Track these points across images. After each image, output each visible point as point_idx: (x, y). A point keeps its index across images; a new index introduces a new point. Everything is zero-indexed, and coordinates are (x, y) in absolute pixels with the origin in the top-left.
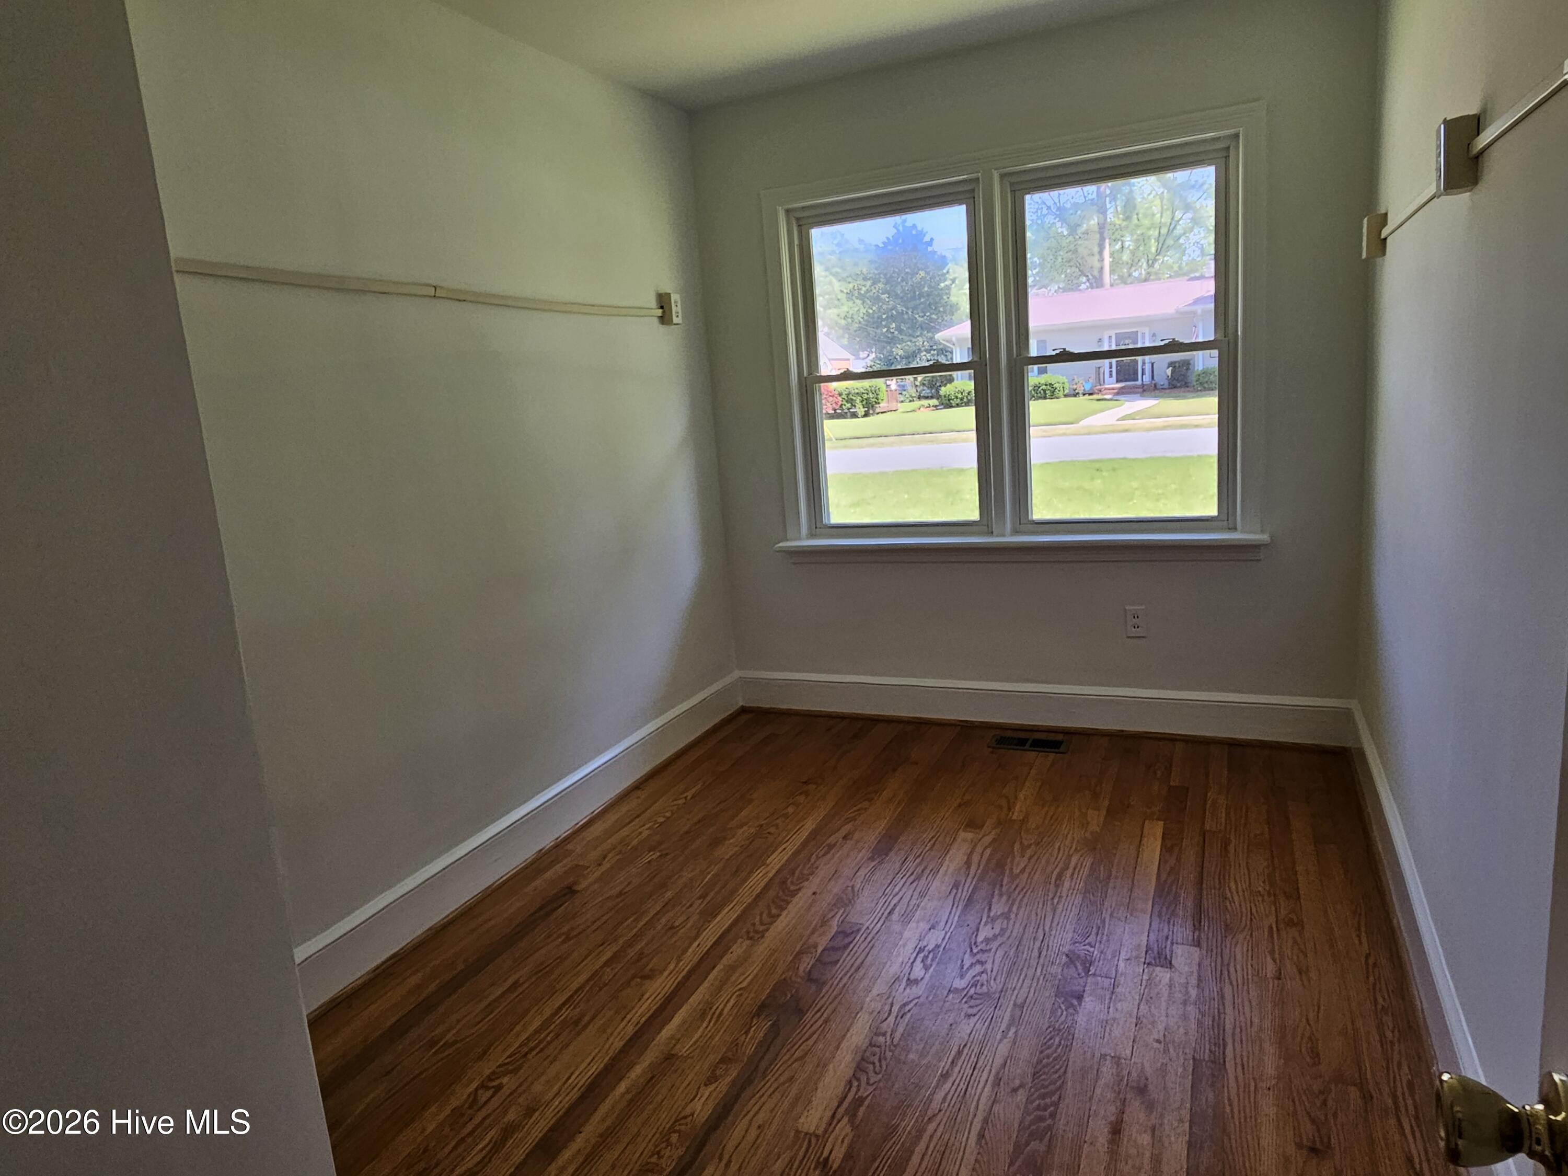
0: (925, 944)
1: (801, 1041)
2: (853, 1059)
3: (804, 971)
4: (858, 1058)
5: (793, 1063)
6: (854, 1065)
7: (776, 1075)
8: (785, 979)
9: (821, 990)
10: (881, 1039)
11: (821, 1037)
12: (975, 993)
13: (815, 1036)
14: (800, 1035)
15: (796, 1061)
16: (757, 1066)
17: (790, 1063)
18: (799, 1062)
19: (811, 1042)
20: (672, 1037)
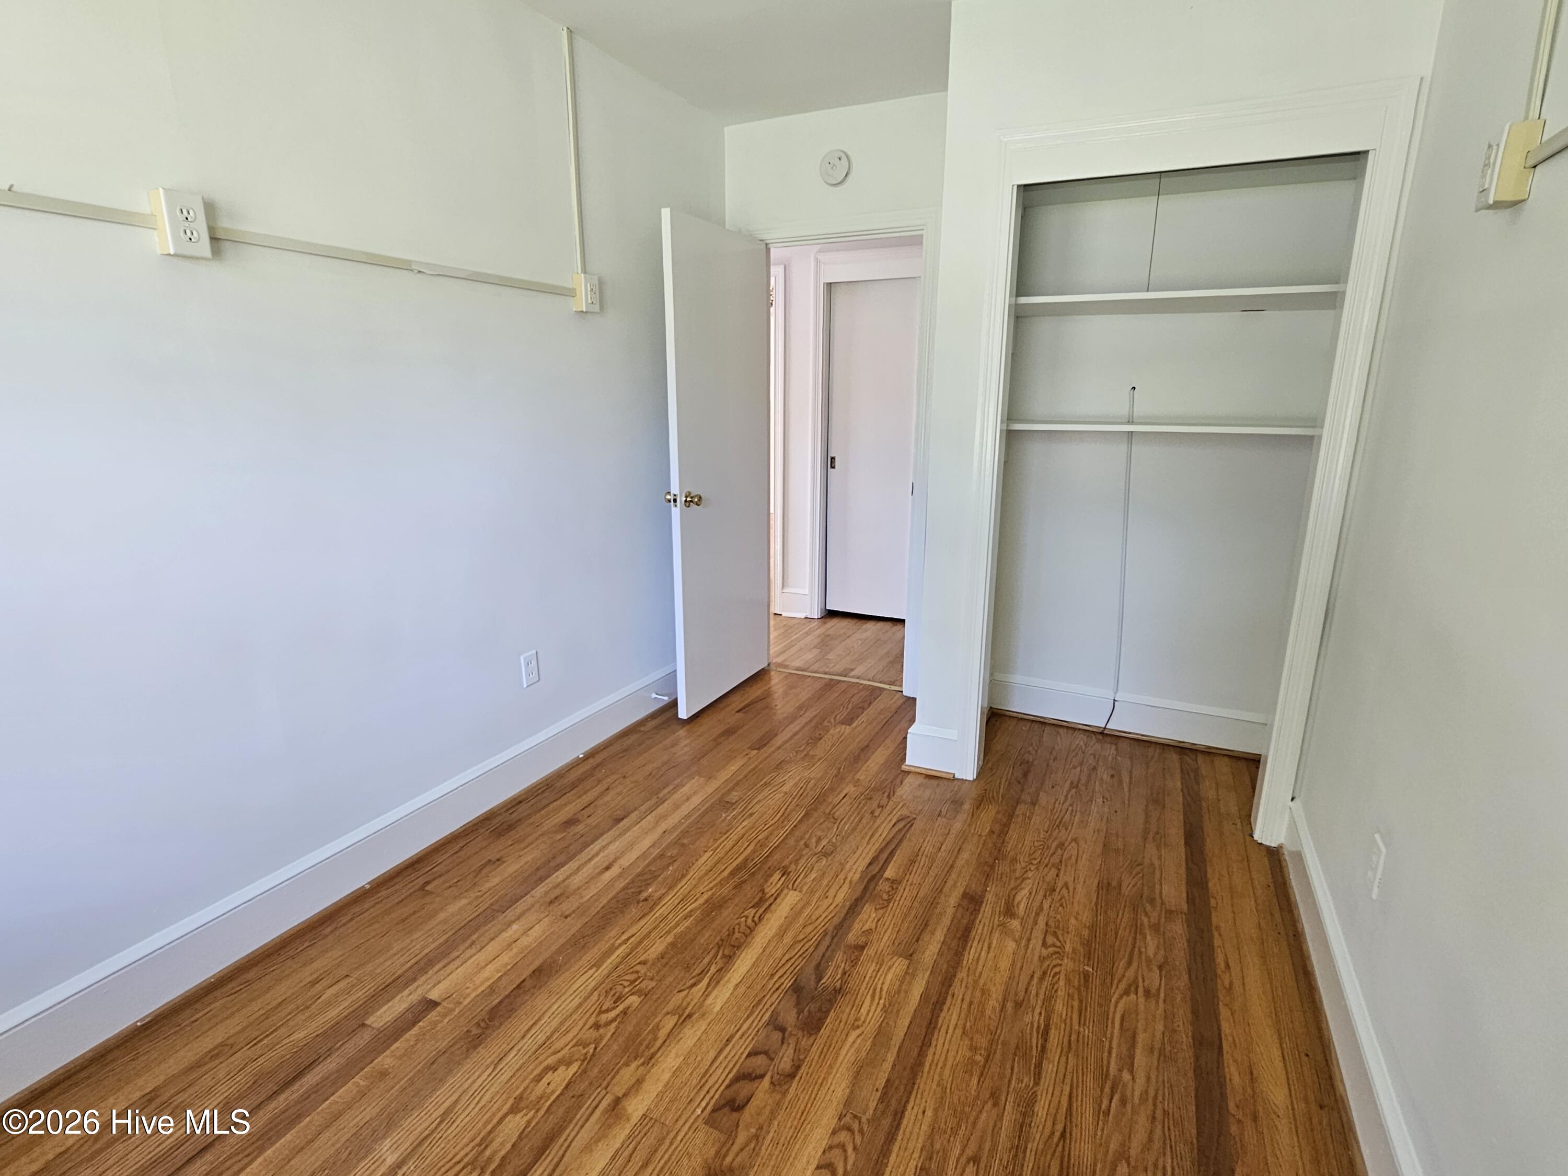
0: (642, 1068)
1: (796, 957)
2: (753, 938)
3: (789, 1044)
4: (749, 939)
5: (803, 939)
6: (754, 933)
7: (815, 931)
8: (811, 1035)
9: (772, 1016)
10: (726, 952)
11: (777, 961)
12: (625, 987)
13: (782, 962)
14: (796, 963)
15: (800, 941)
16: (832, 939)
17: (805, 940)
18: (798, 939)
19: (787, 957)
20: (914, 976)
